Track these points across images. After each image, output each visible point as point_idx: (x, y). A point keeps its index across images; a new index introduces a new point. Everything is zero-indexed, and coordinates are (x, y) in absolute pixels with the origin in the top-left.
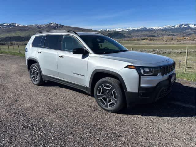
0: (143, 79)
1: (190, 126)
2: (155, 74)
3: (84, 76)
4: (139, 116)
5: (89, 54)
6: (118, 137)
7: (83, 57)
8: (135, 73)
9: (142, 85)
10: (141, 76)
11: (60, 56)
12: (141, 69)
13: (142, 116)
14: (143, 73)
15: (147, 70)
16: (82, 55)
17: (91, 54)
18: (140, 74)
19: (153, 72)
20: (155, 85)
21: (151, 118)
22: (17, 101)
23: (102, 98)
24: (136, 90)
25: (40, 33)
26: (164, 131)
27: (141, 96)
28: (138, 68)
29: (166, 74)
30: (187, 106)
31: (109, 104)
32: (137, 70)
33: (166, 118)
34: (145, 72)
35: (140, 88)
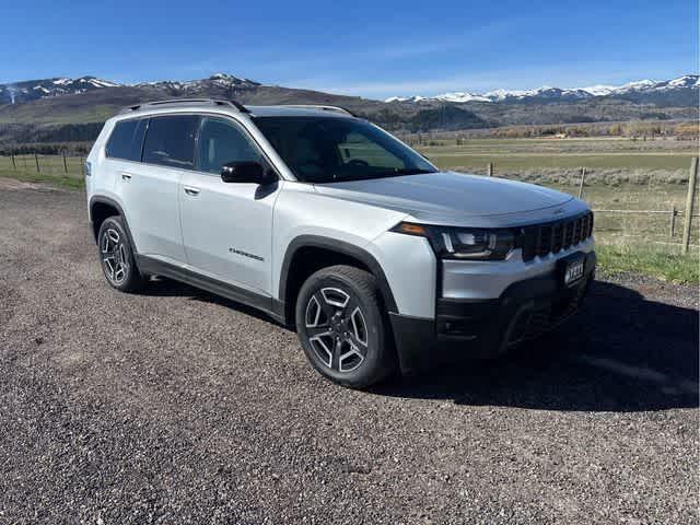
0: (452, 270)
1: (620, 444)
2: (498, 256)
3: (262, 259)
4: (447, 404)
5: (280, 183)
6: (350, 472)
7: (260, 194)
8: (421, 248)
9: (448, 294)
10: (444, 261)
11: (187, 191)
12: (444, 235)
13: (457, 403)
14: (450, 249)
15: (470, 240)
16: (256, 186)
17: (288, 183)
18: (440, 254)
19: (492, 245)
20: (496, 294)
21: (486, 412)
22: (39, 342)
23: (321, 337)
24: (426, 311)
25: (134, 109)
26: (519, 459)
27: (445, 331)
28: (433, 234)
29: (543, 255)
30: (633, 371)
31: (342, 358)
32: (429, 240)
33: (539, 412)
34: (459, 247)
35: (441, 304)
